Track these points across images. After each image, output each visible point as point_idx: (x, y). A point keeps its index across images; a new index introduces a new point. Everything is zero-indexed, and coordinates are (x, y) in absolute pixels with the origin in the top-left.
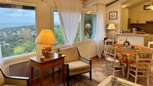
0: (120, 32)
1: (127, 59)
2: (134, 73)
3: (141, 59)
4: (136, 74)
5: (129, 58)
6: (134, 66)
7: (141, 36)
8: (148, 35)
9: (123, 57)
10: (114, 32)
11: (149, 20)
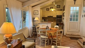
0: (40, 22)
1: (51, 36)
2: (55, 42)
3: (58, 34)
4: (57, 42)
5: (52, 35)
6: (55, 38)
7: (50, 23)
8: (53, 22)
9: (50, 35)
10: (37, 22)
11: (49, 16)
